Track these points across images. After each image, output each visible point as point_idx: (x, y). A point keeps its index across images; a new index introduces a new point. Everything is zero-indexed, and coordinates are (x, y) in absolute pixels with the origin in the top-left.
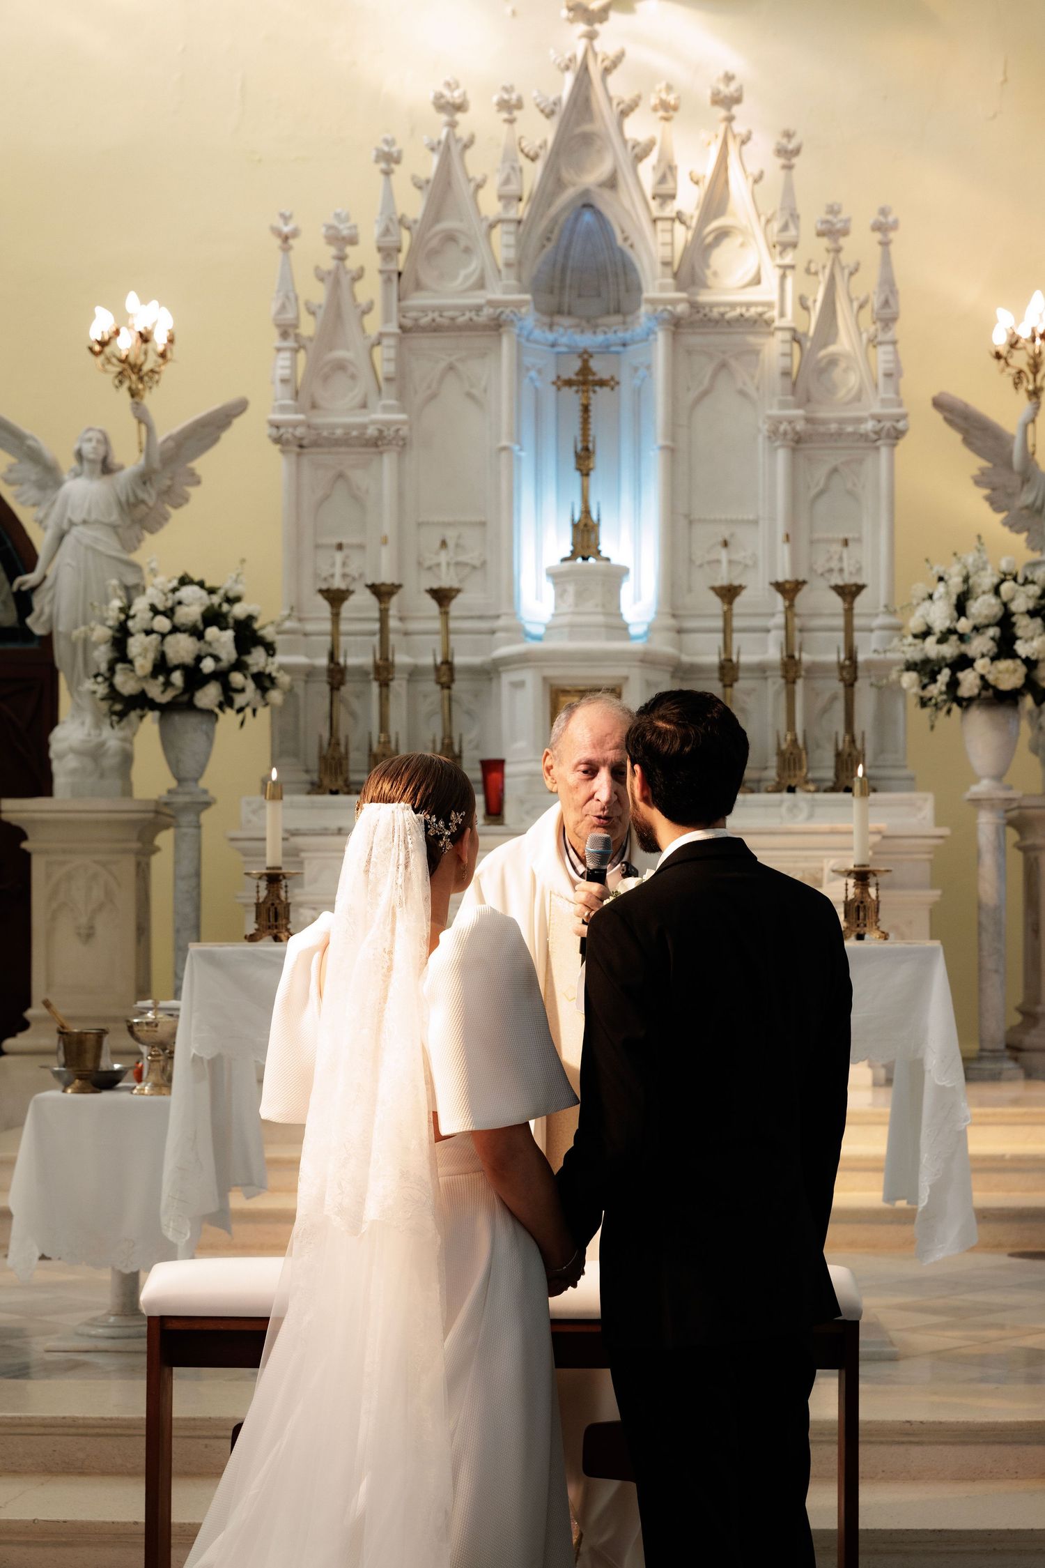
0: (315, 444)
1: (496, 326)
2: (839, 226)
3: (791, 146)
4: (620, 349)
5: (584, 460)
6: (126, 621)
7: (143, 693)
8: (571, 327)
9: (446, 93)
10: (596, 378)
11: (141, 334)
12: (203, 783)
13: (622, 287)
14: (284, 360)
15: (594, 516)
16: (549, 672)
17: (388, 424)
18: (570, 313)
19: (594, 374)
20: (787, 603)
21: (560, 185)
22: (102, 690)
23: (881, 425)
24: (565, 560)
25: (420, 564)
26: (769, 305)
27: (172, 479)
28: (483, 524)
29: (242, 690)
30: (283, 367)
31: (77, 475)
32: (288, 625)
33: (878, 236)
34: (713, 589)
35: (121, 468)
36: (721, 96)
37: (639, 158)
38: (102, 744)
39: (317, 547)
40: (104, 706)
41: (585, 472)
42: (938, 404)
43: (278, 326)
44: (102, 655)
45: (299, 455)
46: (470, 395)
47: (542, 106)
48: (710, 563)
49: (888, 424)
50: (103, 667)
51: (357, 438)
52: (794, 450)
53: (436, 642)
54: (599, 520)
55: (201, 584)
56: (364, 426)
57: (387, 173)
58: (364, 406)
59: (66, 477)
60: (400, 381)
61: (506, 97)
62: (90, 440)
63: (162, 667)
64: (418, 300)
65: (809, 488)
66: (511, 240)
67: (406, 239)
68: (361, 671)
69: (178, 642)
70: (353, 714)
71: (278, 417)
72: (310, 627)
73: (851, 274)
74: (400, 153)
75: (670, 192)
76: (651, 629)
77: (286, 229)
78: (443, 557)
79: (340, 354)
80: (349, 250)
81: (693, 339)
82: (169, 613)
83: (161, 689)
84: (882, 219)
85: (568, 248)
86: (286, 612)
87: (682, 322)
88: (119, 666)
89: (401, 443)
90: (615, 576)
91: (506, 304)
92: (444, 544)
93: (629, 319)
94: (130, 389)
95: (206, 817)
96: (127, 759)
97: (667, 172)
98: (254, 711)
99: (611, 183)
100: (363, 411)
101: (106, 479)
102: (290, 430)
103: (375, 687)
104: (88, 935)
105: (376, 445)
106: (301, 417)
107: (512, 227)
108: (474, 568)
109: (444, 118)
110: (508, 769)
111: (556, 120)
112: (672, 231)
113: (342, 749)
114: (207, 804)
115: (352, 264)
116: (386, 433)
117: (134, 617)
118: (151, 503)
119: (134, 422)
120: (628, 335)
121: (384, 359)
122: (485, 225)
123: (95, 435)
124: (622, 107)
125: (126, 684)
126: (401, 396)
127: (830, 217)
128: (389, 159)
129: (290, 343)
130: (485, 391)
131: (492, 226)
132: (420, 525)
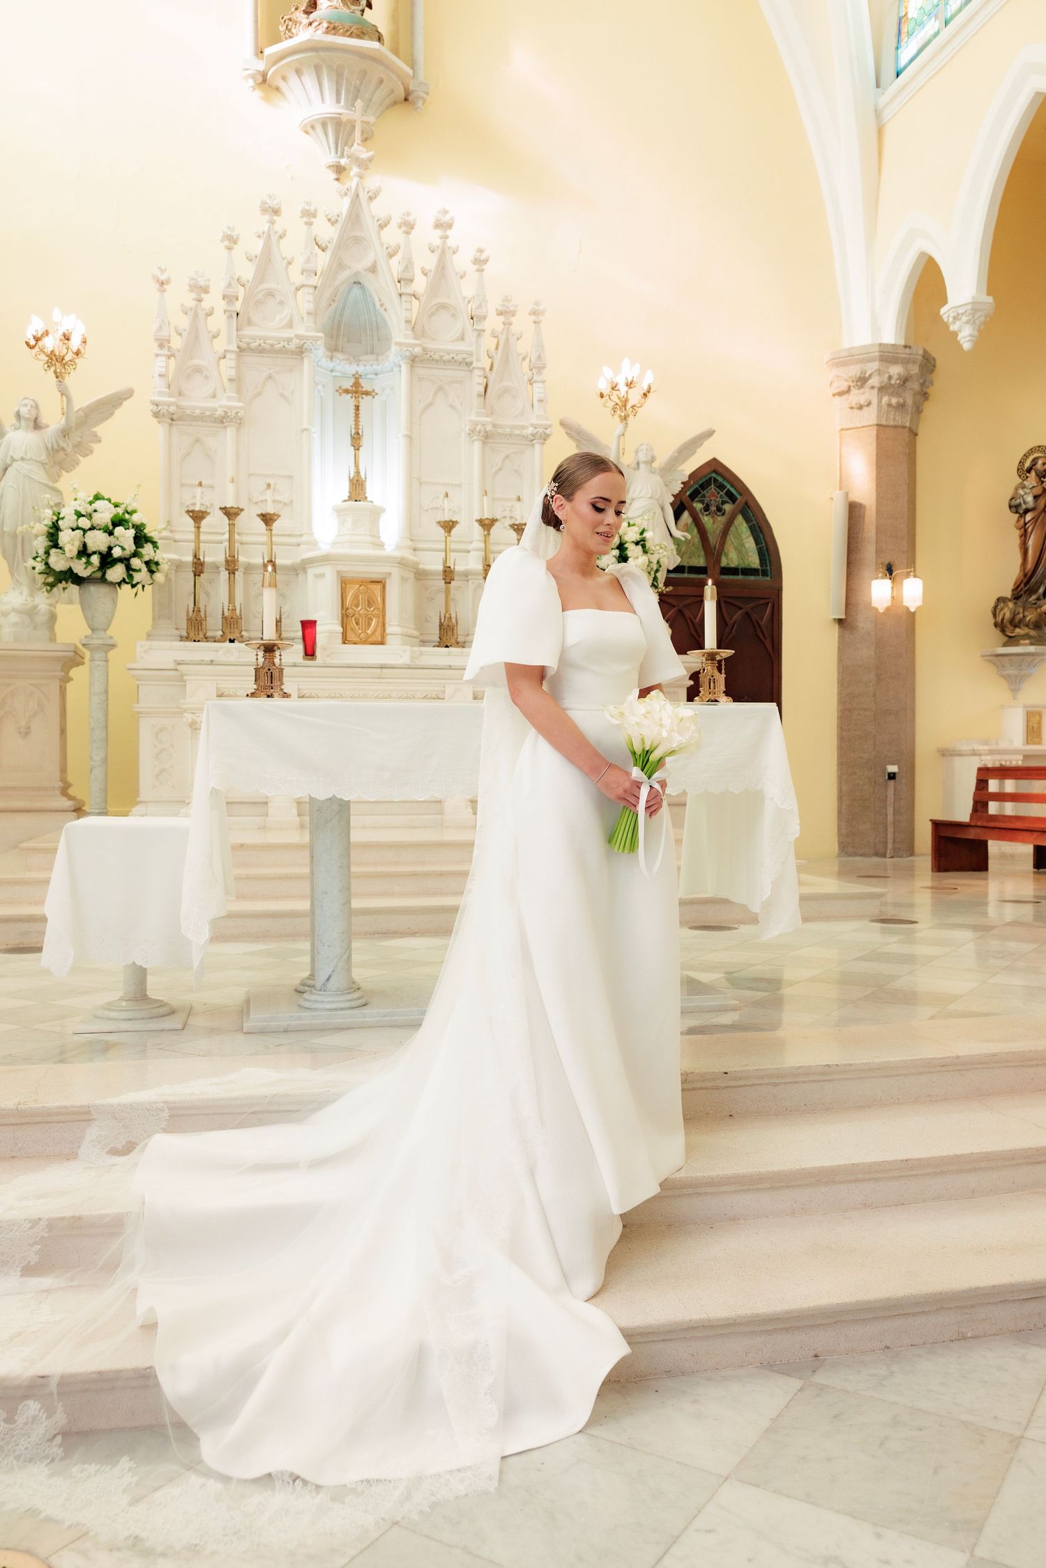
0: (180, 419)
1: (300, 352)
2: (511, 309)
3: (483, 257)
4: (373, 376)
5: (356, 440)
6: (57, 521)
7: (70, 569)
8: (343, 360)
9: (268, 201)
10: (364, 389)
11: (64, 335)
12: (109, 633)
13: (375, 338)
14: (161, 362)
15: (363, 476)
16: (341, 568)
17: (230, 408)
18: (342, 351)
19: (362, 387)
20: (486, 533)
21: (341, 266)
22: (40, 567)
23: (537, 430)
24: (345, 501)
25: (250, 499)
26: (471, 354)
27: (81, 437)
28: (291, 477)
29: (140, 570)
30: (160, 367)
31: (16, 429)
32: (165, 534)
33: (533, 318)
34: (439, 523)
35: (47, 426)
36: (442, 221)
37: (391, 256)
38: (35, 607)
39: (182, 485)
40: (41, 579)
41: (357, 448)
42: (563, 424)
43: (157, 340)
44: (41, 543)
45: (170, 425)
46: (282, 395)
47: (329, 217)
48: (432, 509)
49: (541, 430)
50: (41, 552)
51: (209, 416)
52: (484, 443)
53: (265, 549)
54: (366, 478)
55: (110, 501)
56: (216, 410)
57: (229, 249)
58: (214, 396)
59: (8, 429)
60: (237, 381)
61: (307, 208)
62: (26, 405)
63: (84, 552)
64: (249, 331)
65: (492, 466)
66: (311, 298)
67: (241, 293)
68: (216, 567)
69: (96, 536)
70: (207, 594)
71: (157, 398)
72: (178, 536)
73: (518, 339)
74: (238, 235)
75: (411, 278)
76: (398, 547)
77: (162, 278)
78: (269, 495)
79: (197, 362)
80: (203, 296)
81: (421, 371)
82: (90, 516)
83: (84, 566)
84: (536, 307)
85: (343, 308)
86: (162, 526)
87: (417, 359)
88: (53, 551)
89: (238, 421)
90: (376, 513)
91: (308, 338)
92: (269, 485)
93: (380, 358)
94: (55, 372)
95: (112, 654)
96: (53, 618)
97: (409, 266)
98: (143, 586)
99: (373, 269)
100: (213, 399)
101: (37, 431)
102: (165, 407)
103: (224, 575)
104: (26, 733)
105: (222, 422)
106: (173, 400)
107: (311, 290)
108: (285, 504)
109: (267, 217)
110: (319, 628)
111: (339, 225)
112: (411, 302)
113: (202, 614)
114: (113, 646)
115: (206, 304)
116: (229, 414)
117: (63, 518)
118: (69, 451)
119: (59, 393)
120: (379, 368)
121: (228, 368)
122: (293, 288)
123: (30, 403)
124: (379, 222)
125: (58, 562)
126: (239, 391)
127: (506, 303)
128: (231, 240)
129: (165, 352)
130: (293, 393)
131: (298, 289)
132: (250, 475)
